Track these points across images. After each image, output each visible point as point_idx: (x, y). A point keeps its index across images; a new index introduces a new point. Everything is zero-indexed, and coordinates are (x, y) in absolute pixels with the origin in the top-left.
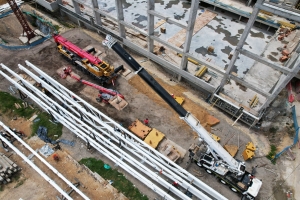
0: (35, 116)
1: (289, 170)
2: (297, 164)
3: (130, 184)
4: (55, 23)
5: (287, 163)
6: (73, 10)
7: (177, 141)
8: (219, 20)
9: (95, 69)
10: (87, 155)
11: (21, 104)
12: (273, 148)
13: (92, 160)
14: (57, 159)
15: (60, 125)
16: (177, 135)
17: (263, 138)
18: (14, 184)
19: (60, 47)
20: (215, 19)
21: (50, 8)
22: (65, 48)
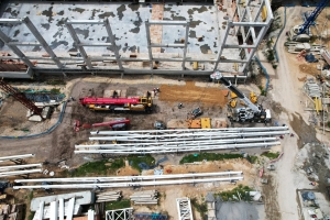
0: (127, 162)
2: (274, 89)
3: (213, 154)
7: (217, 116)
8: (168, 9)
9: (140, 106)
11: (107, 162)
12: (261, 88)
13: (186, 158)
15: (148, 155)
16: (215, 113)
17: (252, 85)
19: (92, 106)
20: (165, 9)
21: (28, 77)
22: (98, 105)
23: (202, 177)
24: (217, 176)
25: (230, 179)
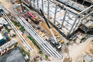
0: (20, 27)
1: (70, 47)
2: (72, 46)
3: (35, 42)
4: (29, 9)
5: (70, 46)
6: (33, 7)
7: (47, 37)
9: (34, 20)
10: (29, 36)
11: (18, 24)
14: (23, 35)
15: (25, 29)
16: (48, 36)
18: (14, 37)
19: (28, 14)
20: (67, 13)
21: (29, 6)
23: (26, 43)
24: (28, 46)
25: (30, 49)
